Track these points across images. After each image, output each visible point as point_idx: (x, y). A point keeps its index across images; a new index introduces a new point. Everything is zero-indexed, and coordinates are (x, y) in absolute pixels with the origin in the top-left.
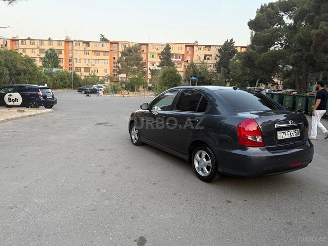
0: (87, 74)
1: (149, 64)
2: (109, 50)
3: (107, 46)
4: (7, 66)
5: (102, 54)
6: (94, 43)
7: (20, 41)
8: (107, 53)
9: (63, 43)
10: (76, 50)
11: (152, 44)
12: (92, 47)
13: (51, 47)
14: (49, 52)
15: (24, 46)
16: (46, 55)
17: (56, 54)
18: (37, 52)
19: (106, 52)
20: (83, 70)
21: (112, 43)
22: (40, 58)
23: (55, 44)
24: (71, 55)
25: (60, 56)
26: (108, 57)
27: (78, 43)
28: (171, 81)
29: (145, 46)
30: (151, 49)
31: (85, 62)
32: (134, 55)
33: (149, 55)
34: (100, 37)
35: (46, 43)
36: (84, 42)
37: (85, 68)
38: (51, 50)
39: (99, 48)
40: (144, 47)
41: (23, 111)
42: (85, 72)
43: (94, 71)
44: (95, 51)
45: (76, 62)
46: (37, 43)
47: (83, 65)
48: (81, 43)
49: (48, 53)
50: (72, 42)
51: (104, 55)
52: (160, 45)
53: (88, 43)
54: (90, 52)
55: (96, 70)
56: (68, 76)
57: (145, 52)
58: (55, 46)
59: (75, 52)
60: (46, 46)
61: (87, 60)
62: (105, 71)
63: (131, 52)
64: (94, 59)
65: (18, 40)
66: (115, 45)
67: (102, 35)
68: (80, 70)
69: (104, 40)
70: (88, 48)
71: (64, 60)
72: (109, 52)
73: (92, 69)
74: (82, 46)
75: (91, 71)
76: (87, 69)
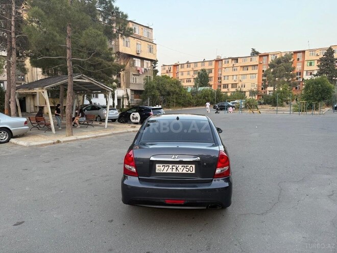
0: (234, 90)
1: (305, 73)
2: (257, 64)
3: (256, 60)
4: (158, 89)
5: (250, 68)
6: (242, 59)
7: (180, 66)
8: (256, 67)
9: (214, 62)
10: (225, 68)
11: (310, 50)
12: (241, 63)
13: (203, 68)
14: (201, 72)
15: (182, 70)
16: (198, 76)
17: (206, 74)
18: (192, 73)
19: (254, 66)
20: (230, 86)
21: (261, 56)
22: (194, 78)
23: (207, 64)
24: (220, 73)
25: (210, 75)
26: (256, 71)
27: (227, 60)
28: (317, 94)
29: (301, 53)
30: (308, 56)
31: (233, 79)
32: (282, 66)
33: (306, 63)
34: (251, 51)
35: (199, 65)
36: (233, 59)
37: (232, 84)
38: (202, 70)
39: (248, 63)
40: (299, 55)
41: (135, 127)
42: (232, 88)
43: (241, 87)
44: (243, 67)
45: (224, 79)
46: (192, 66)
47: (230, 81)
48: (230, 60)
49: (200, 74)
50: (222, 60)
51: (253, 70)
52: (321, 49)
53: (236, 60)
54: (239, 68)
55: (243, 85)
56: (211, 93)
57: (300, 60)
58: (207, 67)
59: (223, 69)
60: (199, 68)
61: (235, 77)
62: (253, 84)
63: (281, 63)
64: (242, 75)
65: (178, 65)
66: (265, 58)
67: (253, 49)
68: (228, 86)
69: (255, 53)
70: (237, 64)
71: (213, 78)
72: (257, 65)
73: (240, 85)
74: (231, 63)
75: (238, 87)
76: (234, 85)
